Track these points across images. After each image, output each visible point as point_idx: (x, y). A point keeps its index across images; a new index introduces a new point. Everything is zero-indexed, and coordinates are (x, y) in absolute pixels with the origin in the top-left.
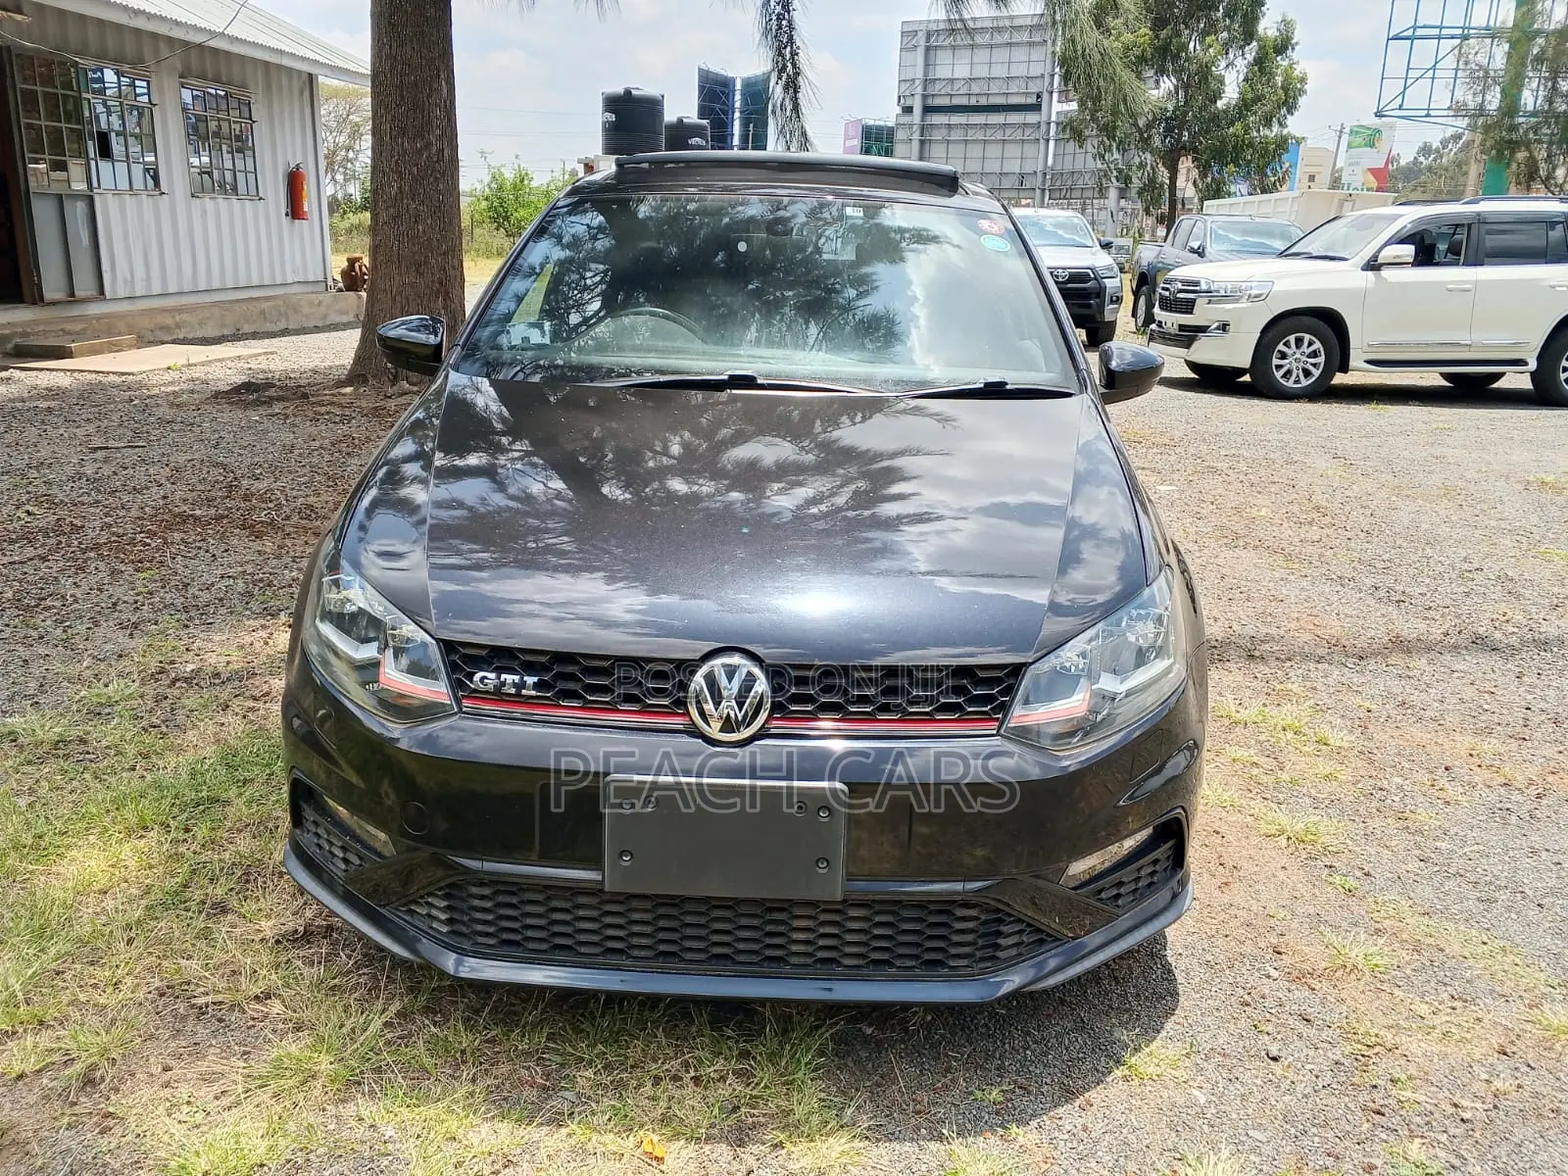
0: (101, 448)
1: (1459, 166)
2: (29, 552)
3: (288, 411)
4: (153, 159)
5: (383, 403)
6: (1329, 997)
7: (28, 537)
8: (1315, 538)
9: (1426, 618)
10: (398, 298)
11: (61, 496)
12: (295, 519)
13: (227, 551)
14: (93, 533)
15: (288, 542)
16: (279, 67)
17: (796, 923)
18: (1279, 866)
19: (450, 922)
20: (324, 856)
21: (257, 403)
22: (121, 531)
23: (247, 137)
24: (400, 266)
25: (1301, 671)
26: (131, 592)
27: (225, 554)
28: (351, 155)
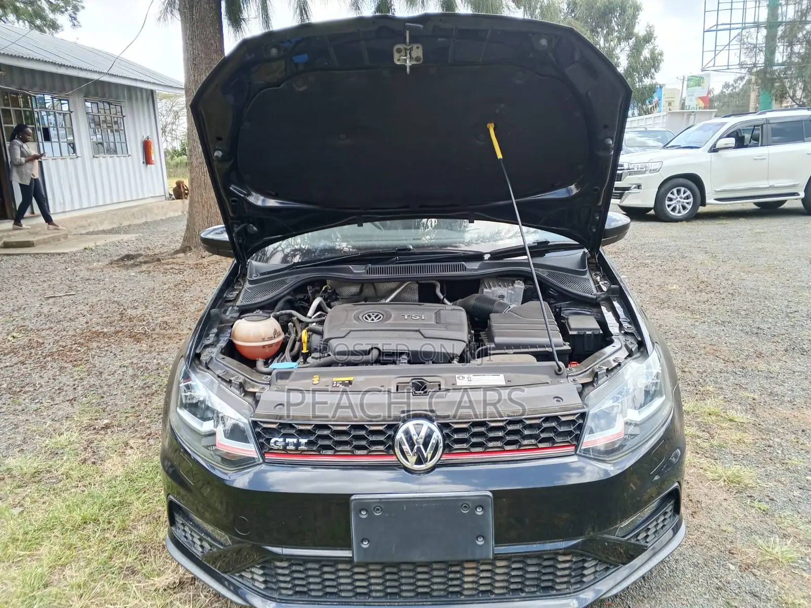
0: (51, 297)
1: (745, 92)
2: (15, 360)
3: (151, 269)
4: (72, 138)
5: (201, 260)
6: (766, 581)
7: (14, 351)
8: (705, 299)
9: (774, 342)
10: (205, 205)
11: (31, 326)
12: (158, 330)
13: (122, 351)
14: (49, 346)
15: (155, 343)
16: (136, 88)
17: (466, 572)
18: (722, 499)
19: (265, 582)
20: (189, 543)
21: (135, 265)
22: (64, 344)
23: (121, 123)
24: (206, 189)
25: (712, 378)
26: (71, 379)
27: (121, 353)
28: (174, 127)
